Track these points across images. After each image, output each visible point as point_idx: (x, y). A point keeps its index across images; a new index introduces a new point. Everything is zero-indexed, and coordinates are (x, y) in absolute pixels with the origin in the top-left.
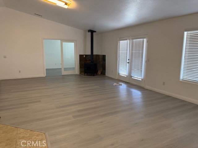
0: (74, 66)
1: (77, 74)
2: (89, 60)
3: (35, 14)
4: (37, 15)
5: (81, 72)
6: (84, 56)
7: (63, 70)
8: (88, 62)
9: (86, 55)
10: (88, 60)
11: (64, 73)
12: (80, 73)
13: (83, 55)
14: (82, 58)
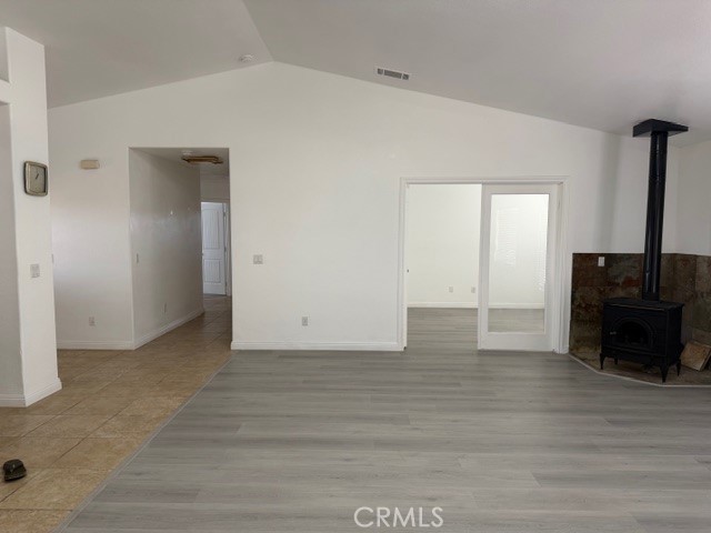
0: (539, 304)
1: (553, 353)
2: (629, 282)
3: (380, 71)
4: (388, 73)
5: (577, 342)
6: (601, 262)
7: (483, 321)
8: (620, 293)
9: (610, 257)
10: (620, 280)
11: (488, 340)
12: (573, 349)
13: (592, 257)
14: (588, 273)
